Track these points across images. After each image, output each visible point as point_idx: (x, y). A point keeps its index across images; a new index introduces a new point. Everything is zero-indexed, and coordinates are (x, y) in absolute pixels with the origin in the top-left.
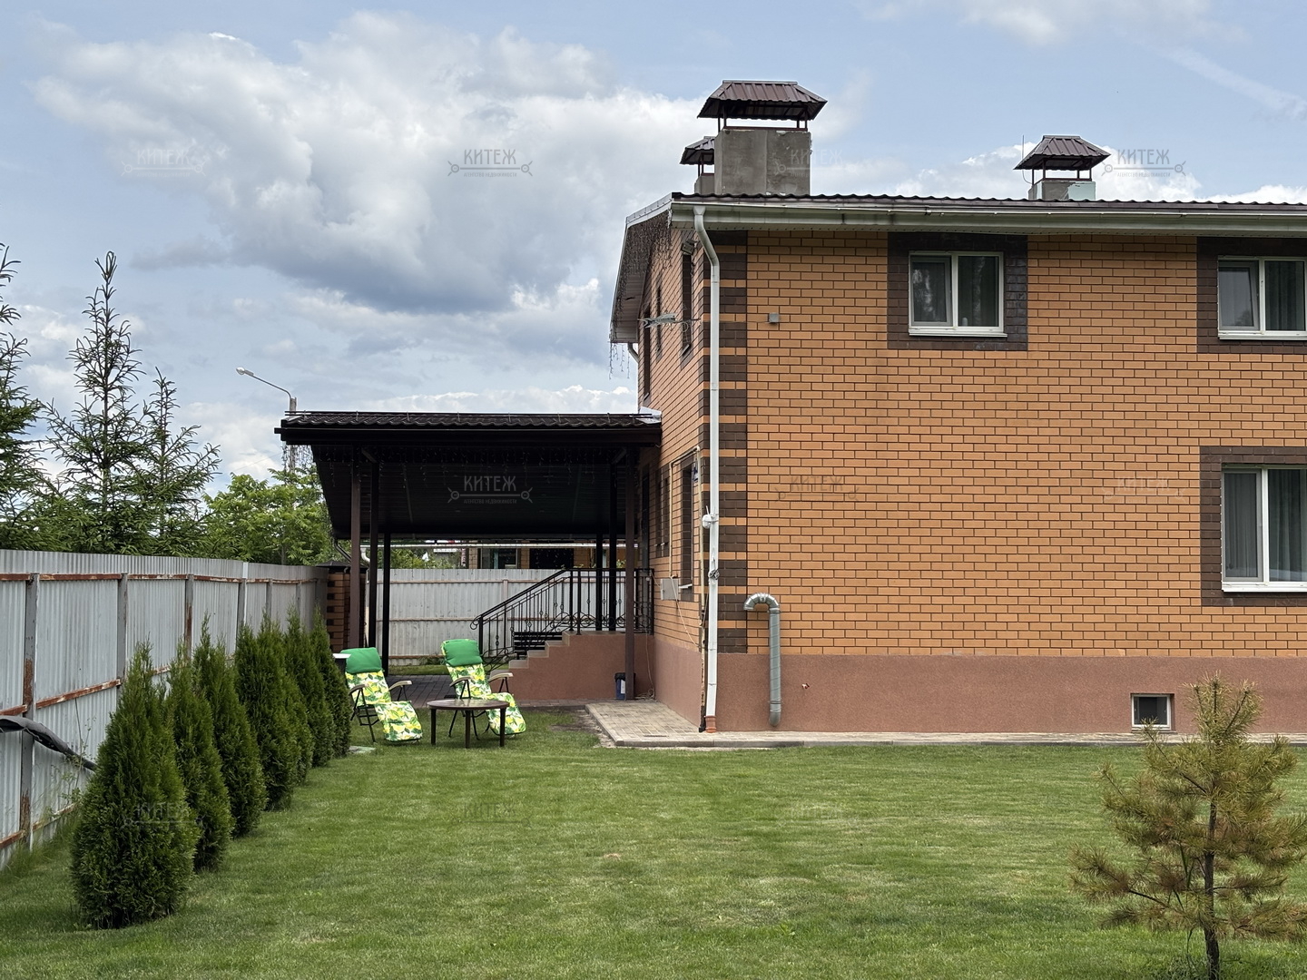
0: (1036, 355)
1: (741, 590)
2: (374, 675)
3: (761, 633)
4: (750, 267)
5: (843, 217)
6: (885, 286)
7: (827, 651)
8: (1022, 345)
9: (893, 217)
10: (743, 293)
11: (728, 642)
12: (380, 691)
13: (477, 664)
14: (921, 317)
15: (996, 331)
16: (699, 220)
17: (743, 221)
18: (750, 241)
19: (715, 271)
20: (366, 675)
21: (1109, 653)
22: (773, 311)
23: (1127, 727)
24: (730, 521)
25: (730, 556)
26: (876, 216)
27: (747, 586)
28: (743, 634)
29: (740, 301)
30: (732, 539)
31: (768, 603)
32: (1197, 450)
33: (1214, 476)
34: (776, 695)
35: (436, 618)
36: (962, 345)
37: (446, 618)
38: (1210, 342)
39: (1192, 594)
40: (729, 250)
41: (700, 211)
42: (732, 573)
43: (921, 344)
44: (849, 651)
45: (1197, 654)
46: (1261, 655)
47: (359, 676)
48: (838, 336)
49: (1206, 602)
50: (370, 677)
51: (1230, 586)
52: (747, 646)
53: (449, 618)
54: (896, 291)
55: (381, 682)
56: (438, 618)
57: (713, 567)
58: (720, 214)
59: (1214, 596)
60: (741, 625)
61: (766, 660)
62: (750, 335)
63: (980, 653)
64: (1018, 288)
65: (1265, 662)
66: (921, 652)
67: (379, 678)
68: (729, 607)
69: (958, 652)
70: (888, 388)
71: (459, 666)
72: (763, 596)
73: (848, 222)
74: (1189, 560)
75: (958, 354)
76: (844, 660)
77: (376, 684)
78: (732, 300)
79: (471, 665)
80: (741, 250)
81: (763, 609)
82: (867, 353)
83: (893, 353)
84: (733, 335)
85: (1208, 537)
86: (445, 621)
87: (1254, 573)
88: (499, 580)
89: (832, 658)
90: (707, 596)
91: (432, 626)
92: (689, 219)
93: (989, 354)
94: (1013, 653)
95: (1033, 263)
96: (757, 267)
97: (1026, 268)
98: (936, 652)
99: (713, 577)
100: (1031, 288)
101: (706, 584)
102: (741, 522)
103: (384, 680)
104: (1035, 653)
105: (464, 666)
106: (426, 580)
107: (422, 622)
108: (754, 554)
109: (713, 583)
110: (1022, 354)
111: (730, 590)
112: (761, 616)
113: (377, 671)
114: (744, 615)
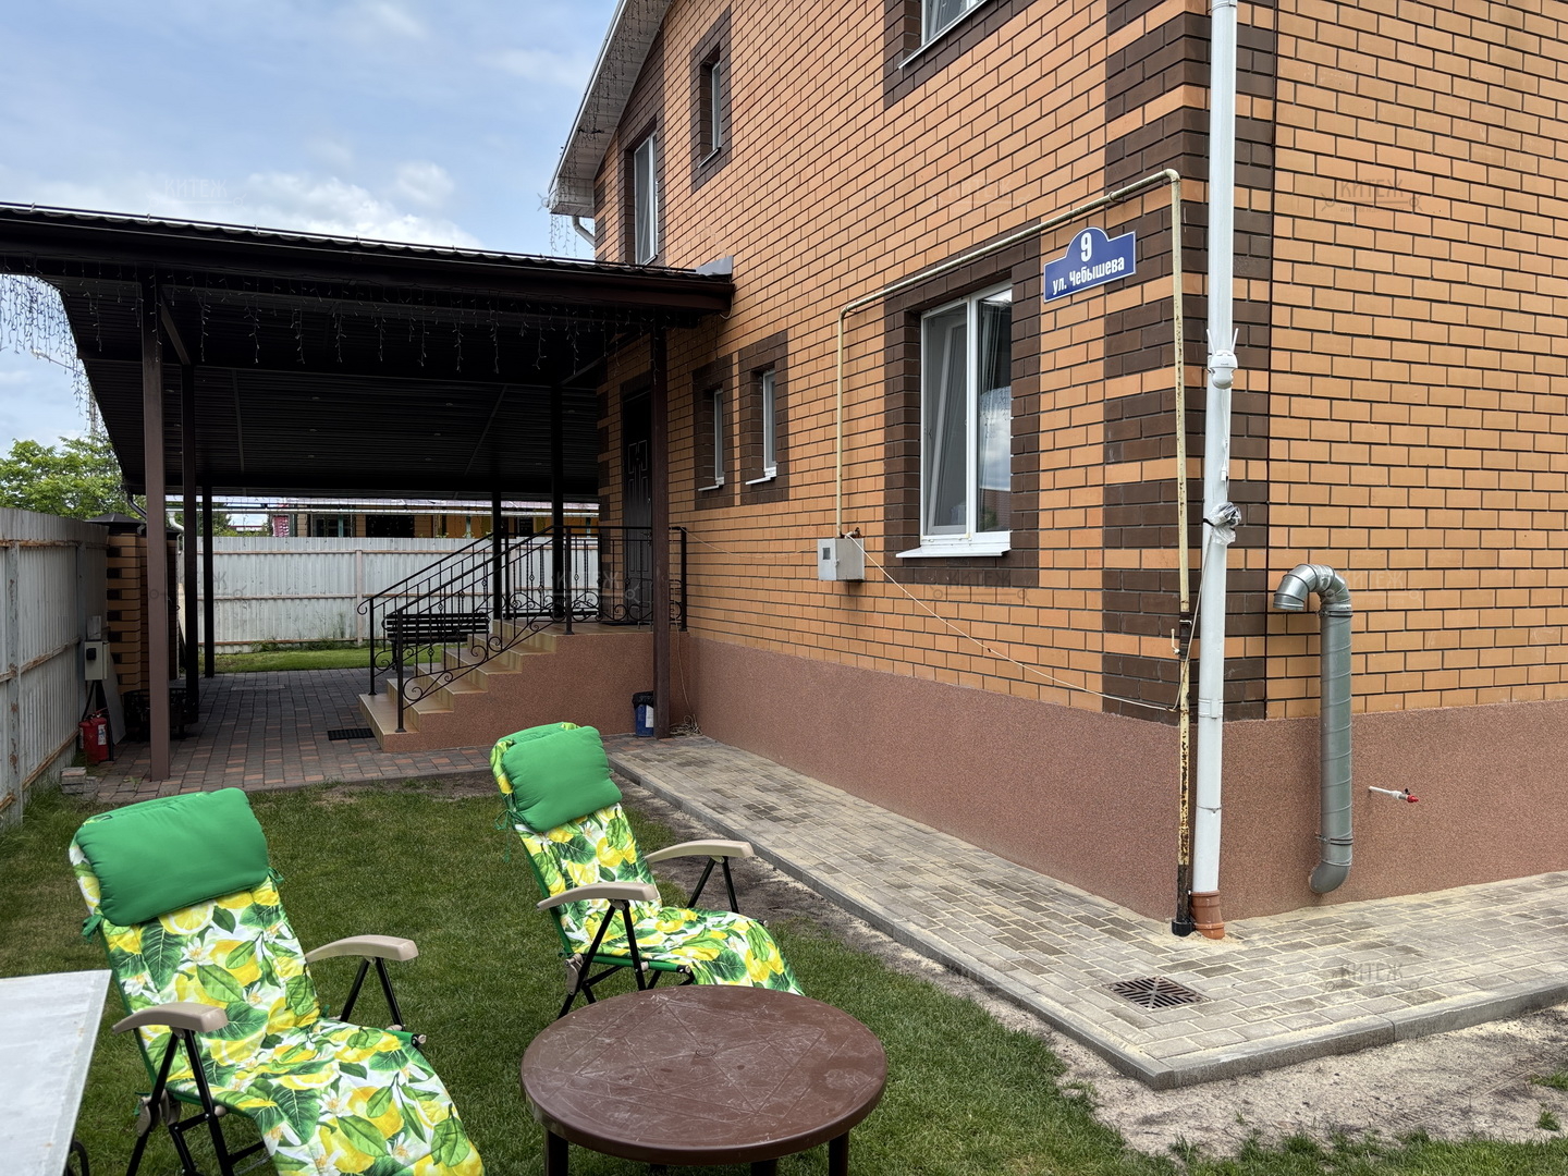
1: (1256, 558)
2: (238, 907)
3: (1294, 667)
7: (1415, 703)
11: (1230, 694)
12: (269, 977)
13: (605, 807)
20: (203, 916)
24: (1246, 379)
27: (1268, 547)
30: (1238, 426)
35: (271, 596)
37: (283, 595)
47: (171, 925)
50: (223, 920)
52: (1264, 701)
53: (289, 596)
55: (269, 935)
56: (275, 595)
57: (1222, 499)
60: (1254, 646)
61: (1317, 733)
67: (261, 915)
68: (1251, 603)
71: (558, 826)
72: (1321, 572)
77: (249, 948)
79: (592, 815)
81: (1319, 606)
86: (284, 599)
88: (350, 550)
89: (1419, 718)
90: (1196, 577)
91: (266, 606)
99: (1224, 525)
101: (1195, 542)
102: (1259, 382)
103: (282, 925)
105: (571, 822)
106: (258, 550)
107: (254, 602)
108: (1279, 466)
109: (1221, 539)
113: (250, 888)
114: (1261, 623)
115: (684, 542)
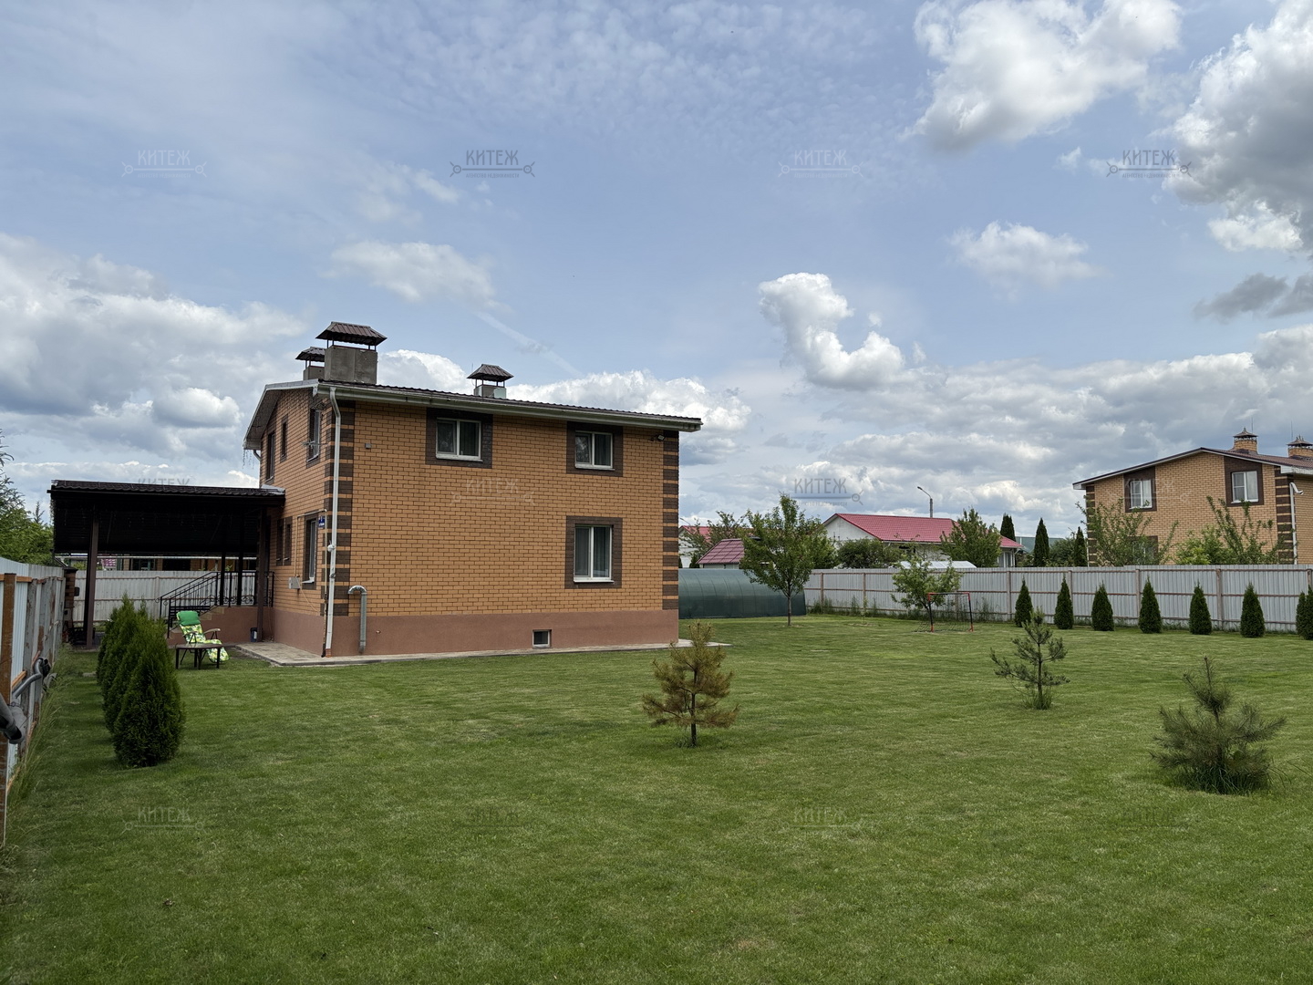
0: (496, 471)
1: (346, 584)
3: (357, 606)
4: (356, 419)
5: (407, 398)
6: (425, 433)
7: (390, 614)
8: (490, 466)
9: (431, 401)
10: (352, 432)
11: (339, 610)
13: (197, 624)
14: (442, 450)
15: (477, 458)
16: (333, 394)
17: (355, 396)
18: (357, 406)
19: (338, 420)
21: (524, 611)
22: (368, 442)
23: (530, 646)
24: (342, 548)
25: (341, 566)
26: (423, 399)
27: (350, 581)
28: (346, 606)
29: (350, 435)
30: (343, 557)
31: (361, 590)
32: (565, 518)
33: (572, 529)
34: (363, 637)
36: (461, 464)
38: (572, 469)
39: (561, 583)
40: (346, 410)
41: (333, 389)
42: (342, 575)
43: (441, 462)
44: (401, 614)
45: (562, 611)
46: (589, 610)
48: (401, 456)
49: (567, 587)
51: (578, 579)
52: (348, 613)
54: (429, 436)
57: (332, 572)
58: (343, 391)
59: (570, 584)
60: (345, 601)
61: (358, 619)
62: (355, 453)
63: (465, 613)
64: (488, 438)
65: (590, 614)
66: (437, 613)
68: (341, 592)
69: (455, 613)
70: (425, 483)
71: (188, 626)
72: (358, 586)
73: (409, 401)
74: (560, 567)
75: (459, 468)
76: (399, 617)
78: (346, 435)
79: (194, 625)
80: (352, 410)
81: (358, 593)
82: (414, 466)
83: (428, 466)
84: (346, 453)
85: (568, 557)
87: (586, 574)
89: (392, 618)
90: (328, 587)
92: (327, 393)
93: (474, 469)
94: (480, 613)
95: (495, 427)
96: (360, 419)
97: (492, 429)
98: (444, 613)
99: (332, 577)
100: (494, 439)
101: (328, 581)
102: (348, 549)
104: (490, 612)
105: (190, 626)
108: (353, 566)
109: (332, 580)
110: (489, 470)
111: (340, 584)
112: (356, 597)
114: (347, 597)
115: (273, 577)
